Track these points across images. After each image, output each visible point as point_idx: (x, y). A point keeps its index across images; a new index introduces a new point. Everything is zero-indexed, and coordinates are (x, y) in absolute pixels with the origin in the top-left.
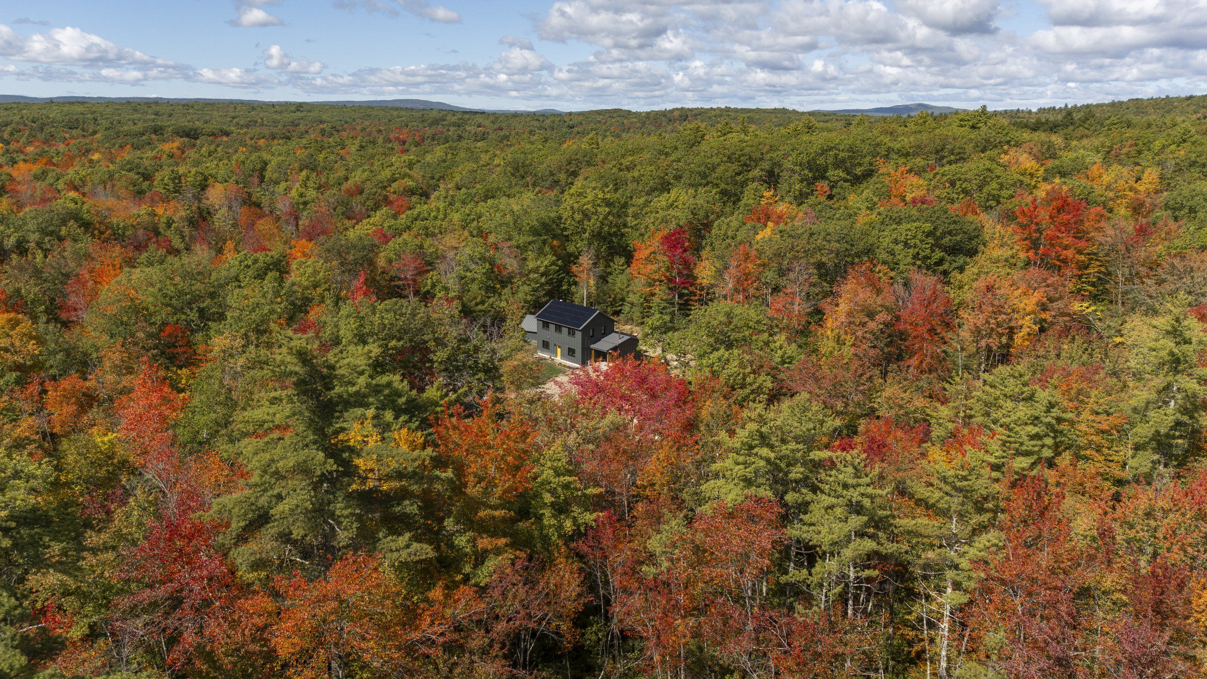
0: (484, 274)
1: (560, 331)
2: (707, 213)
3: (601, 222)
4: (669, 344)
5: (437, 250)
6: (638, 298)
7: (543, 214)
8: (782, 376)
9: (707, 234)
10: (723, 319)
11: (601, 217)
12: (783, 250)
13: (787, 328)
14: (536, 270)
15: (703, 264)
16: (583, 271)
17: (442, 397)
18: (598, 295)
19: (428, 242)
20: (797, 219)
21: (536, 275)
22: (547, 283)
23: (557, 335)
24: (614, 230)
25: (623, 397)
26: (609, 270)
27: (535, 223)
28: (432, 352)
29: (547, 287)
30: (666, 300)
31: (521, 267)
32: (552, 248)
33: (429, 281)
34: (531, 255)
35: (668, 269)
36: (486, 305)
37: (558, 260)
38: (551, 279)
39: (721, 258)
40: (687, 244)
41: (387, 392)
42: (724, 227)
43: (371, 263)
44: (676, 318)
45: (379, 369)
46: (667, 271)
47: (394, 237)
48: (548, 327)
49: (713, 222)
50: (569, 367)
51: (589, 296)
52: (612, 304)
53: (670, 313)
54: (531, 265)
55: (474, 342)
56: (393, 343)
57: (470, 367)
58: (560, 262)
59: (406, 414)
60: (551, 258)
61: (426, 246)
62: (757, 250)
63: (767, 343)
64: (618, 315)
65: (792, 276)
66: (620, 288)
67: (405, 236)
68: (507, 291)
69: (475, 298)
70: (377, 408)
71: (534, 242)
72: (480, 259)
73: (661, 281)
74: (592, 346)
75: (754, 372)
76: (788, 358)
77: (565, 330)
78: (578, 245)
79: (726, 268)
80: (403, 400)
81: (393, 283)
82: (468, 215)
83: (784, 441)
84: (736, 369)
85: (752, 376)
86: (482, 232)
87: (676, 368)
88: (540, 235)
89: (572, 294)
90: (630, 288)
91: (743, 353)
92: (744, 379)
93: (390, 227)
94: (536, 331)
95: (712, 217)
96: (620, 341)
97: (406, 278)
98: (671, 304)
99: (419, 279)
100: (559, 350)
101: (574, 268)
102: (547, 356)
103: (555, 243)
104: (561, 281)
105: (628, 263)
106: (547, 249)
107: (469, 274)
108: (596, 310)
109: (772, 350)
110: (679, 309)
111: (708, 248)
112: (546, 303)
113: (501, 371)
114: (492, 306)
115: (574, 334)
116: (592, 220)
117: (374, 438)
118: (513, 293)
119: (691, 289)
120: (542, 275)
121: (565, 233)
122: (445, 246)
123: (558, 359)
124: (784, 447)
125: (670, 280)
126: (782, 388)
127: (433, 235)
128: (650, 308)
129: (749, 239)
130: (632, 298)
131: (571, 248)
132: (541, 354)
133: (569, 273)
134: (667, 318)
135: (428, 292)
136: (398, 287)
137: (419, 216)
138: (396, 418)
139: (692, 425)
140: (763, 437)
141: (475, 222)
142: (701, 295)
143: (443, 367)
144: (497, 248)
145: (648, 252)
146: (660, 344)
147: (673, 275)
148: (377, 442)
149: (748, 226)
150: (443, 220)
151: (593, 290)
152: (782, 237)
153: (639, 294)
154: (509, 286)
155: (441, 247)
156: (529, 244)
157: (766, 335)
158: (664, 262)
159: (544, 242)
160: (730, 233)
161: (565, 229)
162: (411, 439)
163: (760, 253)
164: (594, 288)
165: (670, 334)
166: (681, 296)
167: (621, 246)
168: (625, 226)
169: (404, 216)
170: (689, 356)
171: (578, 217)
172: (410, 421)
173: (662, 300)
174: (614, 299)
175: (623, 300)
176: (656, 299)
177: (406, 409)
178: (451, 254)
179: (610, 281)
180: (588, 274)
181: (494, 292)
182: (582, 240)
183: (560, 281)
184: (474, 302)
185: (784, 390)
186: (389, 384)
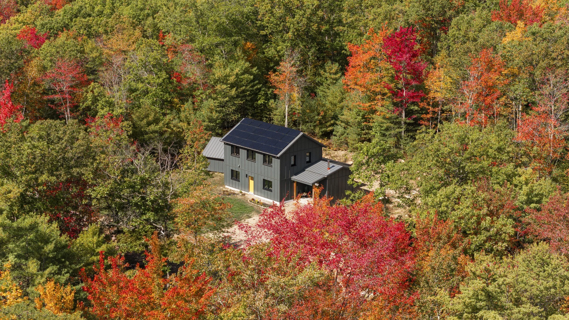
0: (160, 85)
1: (253, 158)
2: (443, 7)
3: (308, 19)
4: (388, 177)
5: (101, 54)
6: (354, 116)
7: (234, 9)
8: (527, 219)
9: (443, 35)
10: (456, 146)
11: (309, 12)
12: (535, 57)
13: (537, 157)
14: (224, 80)
15: (437, 72)
16: (283, 82)
17: (99, 244)
18: (304, 112)
19: (91, 44)
20: (558, 17)
21: (224, 86)
22: (238, 97)
23: (249, 163)
24: (324, 28)
25: (324, 245)
26: (318, 79)
27: (224, 19)
28: (90, 186)
29: (238, 102)
30: (389, 119)
31: (206, 76)
32: (244, 52)
33: (90, 95)
34: (218, 61)
35: (395, 78)
36: (161, 124)
37: (252, 67)
38: (243, 91)
39: (457, 66)
40: (417, 47)
41: (31, 236)
42: (463, 27)
43: (20, 71)
44: (402, 142)
45: (26, 207)
46: (392, 82)
47: (48, 38)
48: (238, 153)
49: (450, 19)
50: (264, 205)
51: (292, 113)
52: (321, 123)
53: (396, 135)
54: (218, 73)
55: (142, 174)
56: (44, 177)
57: (136, 204)
58: (255, 70)
59: (54, 264)
60: (244, 64)
61: (87, 50)
62: (504, 57)
63: (510, 177)
64: (329, 138)
65: (547, 90)
66: (331, 103)
67: (62, 38)
68: (187, 106)
69: (147, 116)
70: (18, 256)
71: (222, 44)
72: (154, 66)
73: (384, 95)
74: (294, 178)
75: (491, 214)
76: (536, 195)
77: (259, 157)
78: (279, 48)
79: (464, 79)
80: (50, 247)
81: (45, 98)
82: (142, 10)
83: (518, 302)
84: (468, 210)
85: (488, 218)
86: (159, 30)
87: (399, 206)
88: (231, 36)
89: (270, 110)
90: (345, 103)
91: (478, 189)
92: (479, 223)
93: (43, 25)
94: (222, 158)
95: (449, 13)
96: (330, 172)
97: (62, 92)
98: (396, 123)
99: (79, 92)
100: (252, 182)
101: (273, 77)
102: (237, 190)
103: (249, 44)
104: (257, 94)
105: (343, 70)
106: (239, 53)
107: (140, 85)
108: (298, 132)
109: (516, 186)
110: (407, 131)
111: (444, 53)
112: (237, 121)
113: (175, 210)
114: (168, 125)
115: (270, 162)
116: (297, 16)
117: (14, 293)
118: (194, 109)
119: (422, 105)
120: (232, 86)
121: (262, 33)
122: (111, 49)
123: (251, 194)
124: (516, 310)
125: (395, 94)
126: (526, 234)
127: (97, 35)
128: (370, 128)
129: (493, 42)
130: (347, 115)
131: (270, 52)
132: (229, 188)
133: (266, 83)
134: (391, 141)
135: (88, 108)
136: (52, 102)
137: (79, 11)
138: (42, 268)
139: (411, 280)
140: (489, 296)
141: (150, 18)
142: (434, 112)
143: (104, 205)
144: (175, 52)
145: (367, 57)
146: (378, 176)
147: (400, 86)
148: (16, 298)
149: (494, 26)
150: (109, 16)
151: (297, 105)
152: (535, 40)
153: (355, 110)
154: (190, 100)
155: (107, 51)
156: (217, 46)
157: (510, 167)
158: (387, 70)
159: (235, 44)
160: (471, 35)
161: (263, 28)
162: (59, 295)
163: (507, 60)
164: (298, 102)
165: (390, 163)
166: (409, 113)
167: (333, 49)
168: (340, 22)
169: (60, 12)
170: (414, 193)
171: (279, 12)
172: (59, 272)
173: (384, 118)
174: (324, 117)
175: (335, 118)
176: (377, 118)
177: (54, 257)
178: (118, 60)
179: (321, 93)
180: (291, 85)
181: (172, 108)
182: (284, 42)
183: (255, 94)
184: (145, 121)
185: (530, 237)
186: (33, 227)
